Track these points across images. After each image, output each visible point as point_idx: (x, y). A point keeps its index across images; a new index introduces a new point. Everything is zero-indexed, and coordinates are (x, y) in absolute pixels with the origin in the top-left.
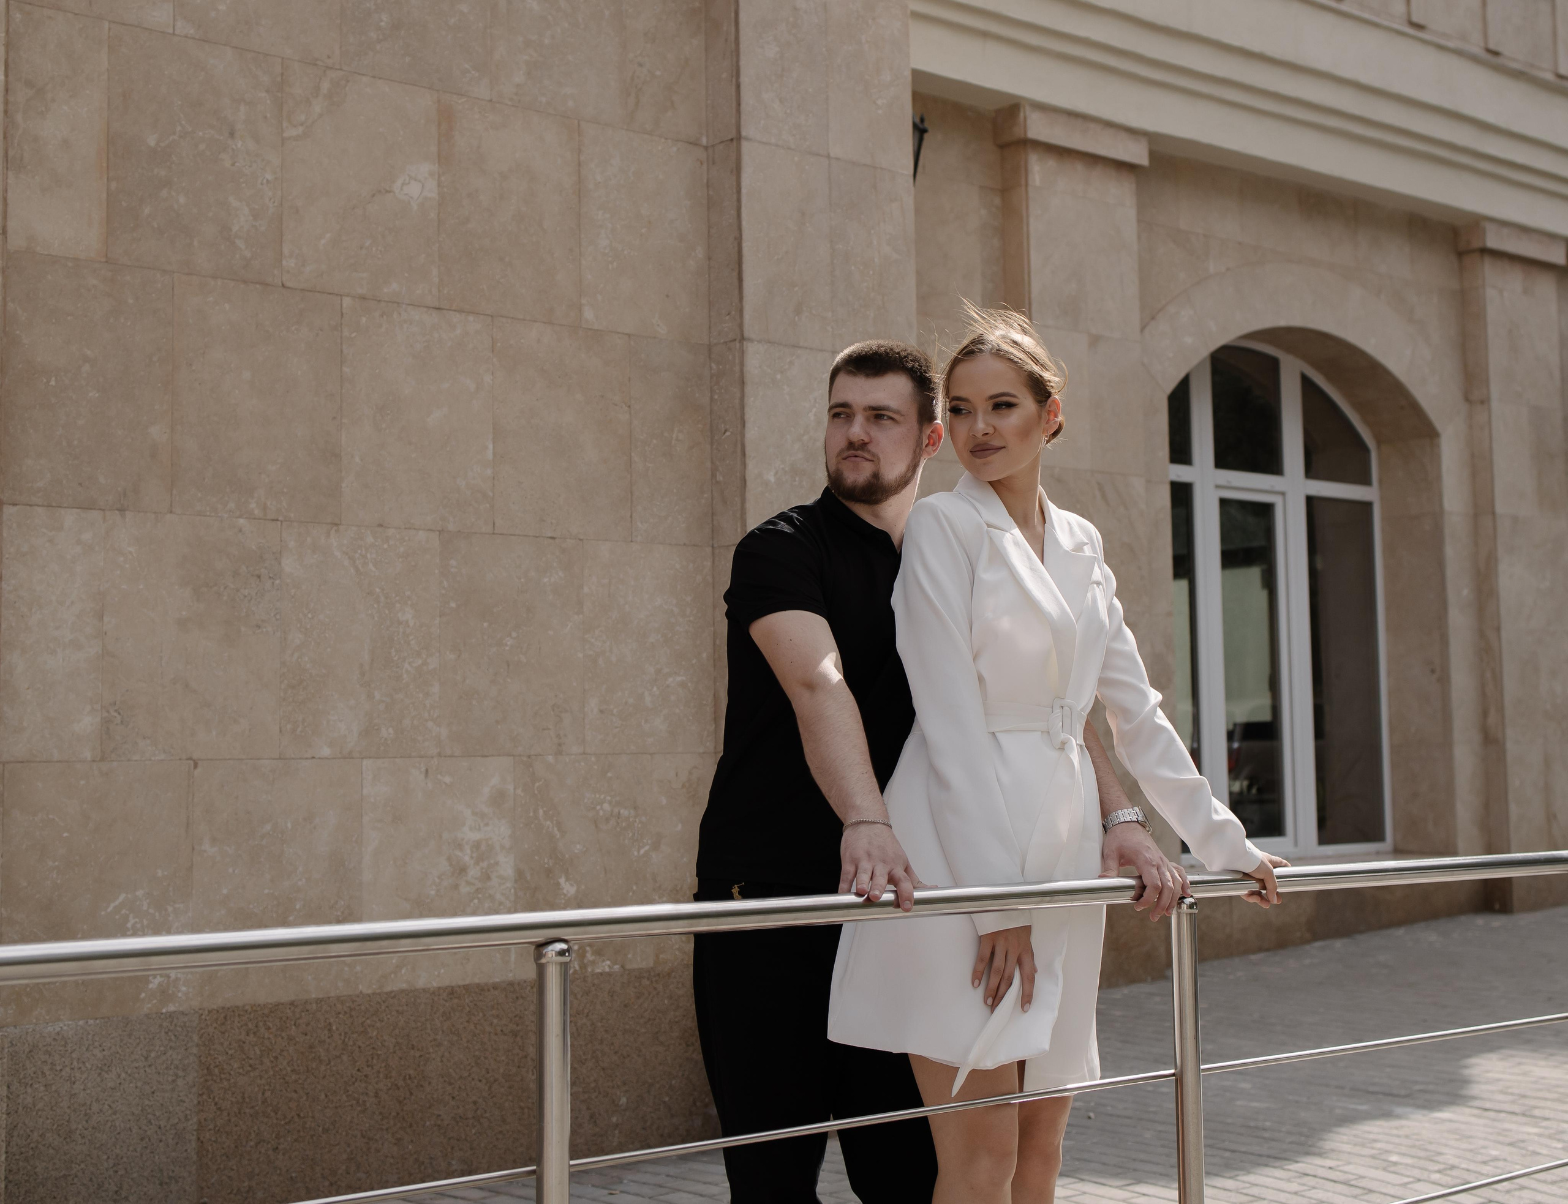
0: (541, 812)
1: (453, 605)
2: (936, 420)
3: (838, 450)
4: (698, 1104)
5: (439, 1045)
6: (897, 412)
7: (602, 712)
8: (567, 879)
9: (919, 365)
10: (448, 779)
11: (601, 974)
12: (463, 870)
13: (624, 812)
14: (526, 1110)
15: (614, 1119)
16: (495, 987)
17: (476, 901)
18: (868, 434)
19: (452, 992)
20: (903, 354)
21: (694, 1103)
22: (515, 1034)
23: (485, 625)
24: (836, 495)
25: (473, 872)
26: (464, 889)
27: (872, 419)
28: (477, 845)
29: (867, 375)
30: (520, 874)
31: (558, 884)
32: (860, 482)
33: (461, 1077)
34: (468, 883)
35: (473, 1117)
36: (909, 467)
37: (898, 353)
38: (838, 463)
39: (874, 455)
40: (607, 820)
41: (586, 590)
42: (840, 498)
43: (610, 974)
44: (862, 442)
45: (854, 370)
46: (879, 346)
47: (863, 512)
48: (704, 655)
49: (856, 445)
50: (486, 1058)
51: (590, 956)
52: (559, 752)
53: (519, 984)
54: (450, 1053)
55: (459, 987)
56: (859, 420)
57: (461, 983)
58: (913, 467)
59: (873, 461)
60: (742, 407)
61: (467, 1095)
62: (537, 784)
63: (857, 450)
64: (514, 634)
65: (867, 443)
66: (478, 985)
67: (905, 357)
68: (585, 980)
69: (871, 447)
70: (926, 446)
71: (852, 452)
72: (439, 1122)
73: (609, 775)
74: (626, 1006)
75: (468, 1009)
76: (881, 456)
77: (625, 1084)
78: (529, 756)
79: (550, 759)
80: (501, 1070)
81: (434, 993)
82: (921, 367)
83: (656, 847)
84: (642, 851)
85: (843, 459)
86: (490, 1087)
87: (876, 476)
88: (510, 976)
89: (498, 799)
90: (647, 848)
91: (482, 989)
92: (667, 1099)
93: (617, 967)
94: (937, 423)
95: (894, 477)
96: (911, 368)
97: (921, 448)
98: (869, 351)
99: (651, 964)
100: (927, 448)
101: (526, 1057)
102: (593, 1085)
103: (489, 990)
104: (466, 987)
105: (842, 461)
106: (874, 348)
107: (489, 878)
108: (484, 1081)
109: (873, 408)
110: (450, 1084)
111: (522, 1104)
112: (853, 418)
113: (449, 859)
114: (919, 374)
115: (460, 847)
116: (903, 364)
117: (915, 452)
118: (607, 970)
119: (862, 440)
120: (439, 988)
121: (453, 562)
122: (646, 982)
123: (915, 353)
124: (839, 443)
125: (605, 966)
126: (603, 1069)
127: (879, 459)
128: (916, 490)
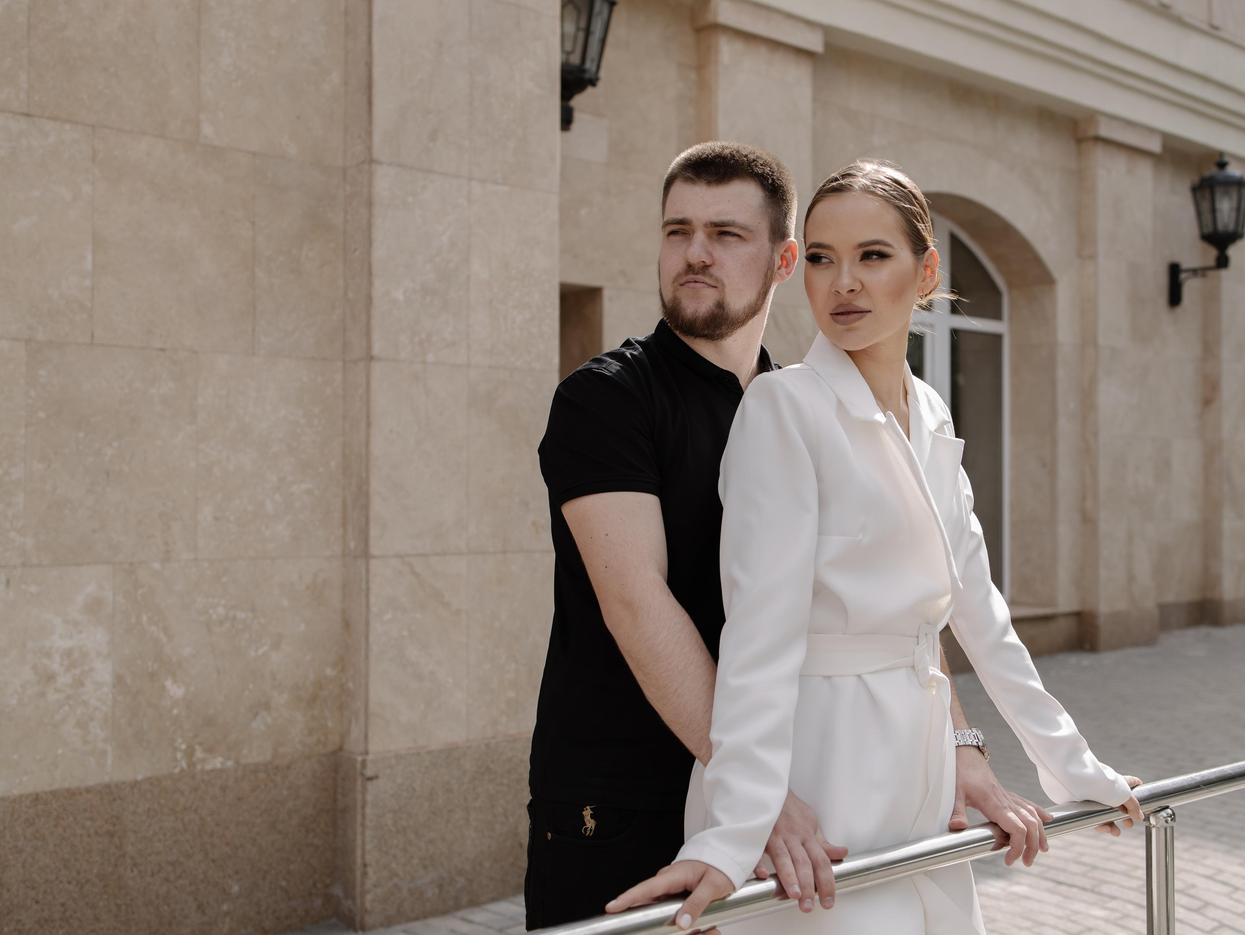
0: (145, 618)
1: (42, 415)
2: (789, 237)
3: (673, 274)
4: (319, 885)
5: (20, 851)
6: (743, 228)
7: (216, 519)
8: (175, 681)
9: (770, 170)
10: (33, 589)
11: (212, 771)
12: (51, 678)
13: (241, 615)
14: (123, 907)
15: (225, 907)
16: (88, 790)
17: (67, 708)
18: (710, 254)
19: (36, 798)
20: (752, 157)
21: (314, 884)
22: (111, 835)
23: (81, 435)
24: (672, 328)
25: (64, 679)
26: (52, 696)
27: (715, 237)
28: (68, 653)
29: (709, 183)
30: (119, 680)
31: (163, 687)
32: (701, 315)
33: (47, 881)
34: (57, 690)
35: (61, 919)
36: (759, 294)
37: (746, 156)
38: (675, 290)
39: (717, 280)
40: (221, 623)
41: (200, 401)
42: (677, 333)
43: (222, 771)
44: (703, 264)
45: (694, 177)
46: (723, 148)
47: (705, 349)
48: (333, 464)
49: (696, 268)
50: (76, 860)
51: (199, 754)
52: (167, 557)
53: (116, 786)
54: (33, 858)
55: (46, 793)
56: (700, 236)
57: (47, 788)
58: (764, 293)
59: (716, 287)
60: (370, 226)
61: (54, 898)
62: (140, 591)
63: (697, 274)
64: (115, 444)
65: (709, 266)
66: (68, 790)
67: (754, 161)
68: (193, 777)
69: (712, 270)
70: (779, 269)
71: (691, 277)
72: (19, 927)
73: (224, 579)
74: (239, 799)
75: (55, 814)
76: (726, 281)
77: (237, 872)
78: (131, 564)
79: (157, 566)
80: (95, 871)
81: (14, 801)
82: (773, 172)
83: (276, 646)
84: (260, 652)
85: (681, 285)
86: (82, 888)
87: (720, 305)
88: (106, 779)
89: (94, 607)
90: (266, 648)
91: (72, 793)
92: (284, 883)
93: (230, 763)
94: (792, 242)
95: (742, 306)
96: (761, 173)
97: (773, 271)
98: (710, 154)
99: (269, 757)
100: (780, 271)
101: (124, 856)
102: (201, 877)
103: (80, 794)
104: (54, 793)
105: (679, 287)
106: (717, 150)
107: (82, 684)
108: (74, 883)
109: (716, 225)
110: (33, 888)
111: (119, 902)
112: (692, 235)
113: (34, 668)
114: (770, 181)
115: (48, 655)
116: (752, 169)
117: (766, 276)
118: (219, 766)
119: (704, 262)
120: (21, 796)
121: (43, 372)
122: (262, 775)
123: (765, 157)
124: (676, 265)
125: (217, 762)
126: (214, 861)
127: (723, 285)
128: (766, 321)
